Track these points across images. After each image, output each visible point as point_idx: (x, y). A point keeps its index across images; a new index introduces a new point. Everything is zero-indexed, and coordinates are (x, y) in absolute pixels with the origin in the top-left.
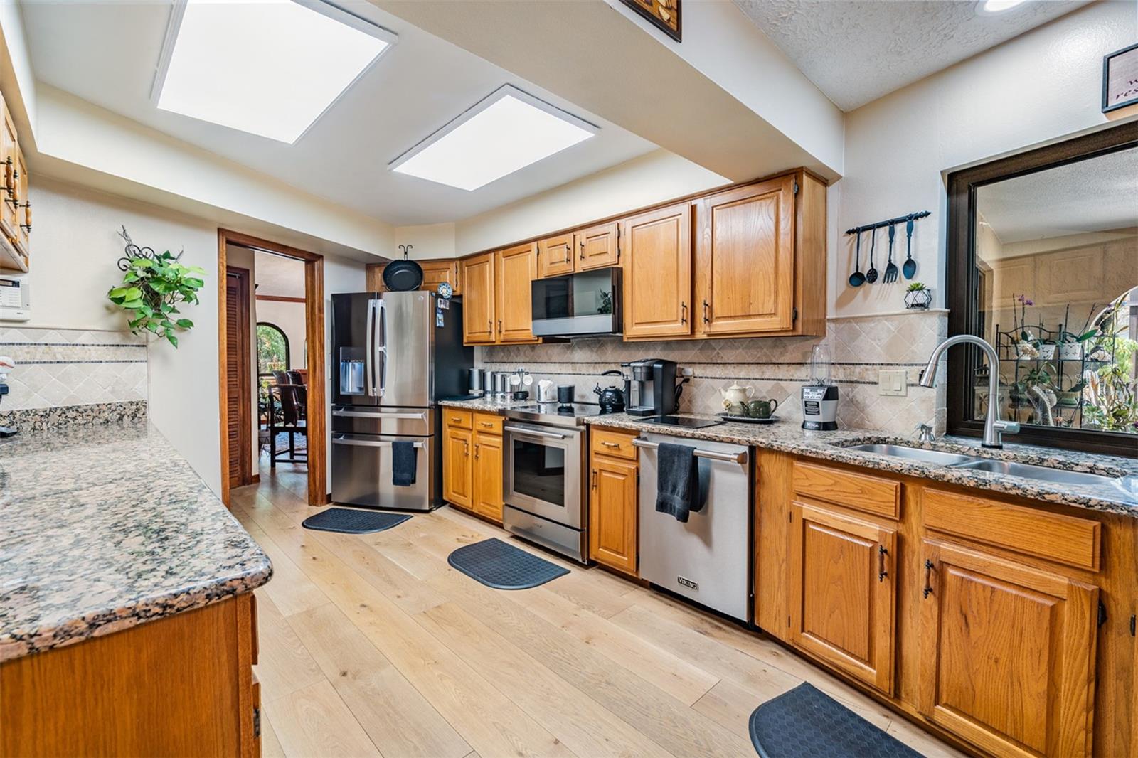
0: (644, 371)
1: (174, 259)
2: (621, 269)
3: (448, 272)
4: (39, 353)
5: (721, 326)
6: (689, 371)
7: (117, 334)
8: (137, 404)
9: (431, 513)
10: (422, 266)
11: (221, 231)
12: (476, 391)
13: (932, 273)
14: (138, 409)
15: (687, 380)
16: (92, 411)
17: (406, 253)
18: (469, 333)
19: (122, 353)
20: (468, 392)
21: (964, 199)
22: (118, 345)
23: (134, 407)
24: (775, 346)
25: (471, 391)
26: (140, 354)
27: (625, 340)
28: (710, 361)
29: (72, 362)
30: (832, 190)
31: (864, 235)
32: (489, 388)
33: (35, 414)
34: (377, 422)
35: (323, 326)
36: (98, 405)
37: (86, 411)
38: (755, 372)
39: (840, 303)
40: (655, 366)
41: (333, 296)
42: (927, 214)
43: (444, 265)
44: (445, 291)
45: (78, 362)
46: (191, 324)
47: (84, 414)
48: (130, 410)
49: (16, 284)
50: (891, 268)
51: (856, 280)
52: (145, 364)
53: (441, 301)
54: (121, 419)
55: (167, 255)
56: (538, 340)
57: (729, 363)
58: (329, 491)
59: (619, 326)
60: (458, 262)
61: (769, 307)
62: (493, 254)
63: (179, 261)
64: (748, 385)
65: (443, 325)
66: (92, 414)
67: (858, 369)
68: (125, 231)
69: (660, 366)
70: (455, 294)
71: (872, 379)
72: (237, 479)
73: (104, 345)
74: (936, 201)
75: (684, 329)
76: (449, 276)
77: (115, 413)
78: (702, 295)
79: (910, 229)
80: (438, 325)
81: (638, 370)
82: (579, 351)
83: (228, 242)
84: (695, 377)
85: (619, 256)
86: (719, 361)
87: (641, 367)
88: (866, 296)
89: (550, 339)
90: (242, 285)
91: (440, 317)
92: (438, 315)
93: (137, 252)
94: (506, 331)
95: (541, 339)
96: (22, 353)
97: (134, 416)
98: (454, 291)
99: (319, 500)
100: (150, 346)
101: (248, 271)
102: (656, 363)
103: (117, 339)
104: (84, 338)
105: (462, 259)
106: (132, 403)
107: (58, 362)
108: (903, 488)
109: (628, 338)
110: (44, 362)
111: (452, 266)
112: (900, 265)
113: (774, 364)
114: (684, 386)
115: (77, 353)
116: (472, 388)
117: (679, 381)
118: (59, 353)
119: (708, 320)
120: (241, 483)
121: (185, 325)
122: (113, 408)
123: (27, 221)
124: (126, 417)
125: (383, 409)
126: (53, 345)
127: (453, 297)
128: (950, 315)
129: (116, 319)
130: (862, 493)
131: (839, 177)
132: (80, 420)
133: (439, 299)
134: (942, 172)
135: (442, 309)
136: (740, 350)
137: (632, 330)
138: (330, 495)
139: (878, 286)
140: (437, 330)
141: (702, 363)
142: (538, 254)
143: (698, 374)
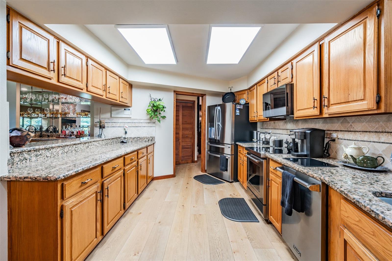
0: (299, 134)
1: (161, 100)
2: (293, 84)
3: (245, 95)
4: (133, 125)
6: (335, 135)
7: (149, 120)
8: (152, 137)
10: (234, 93)
11: (174, 91)
12: (255, 140)
14: (152, 139)
15: (333, 140)
16: (143, 138)
17: (231, 90)
18: (251, 117)
19: (150, 125)
20: (252, 140)
22: (149, 123)
23: (152, 138)
25: (253, 140)
26: (154, 125)
27: (295, 119)
28: (346, 130)
29: (139, 127)
32: (259, 139)
33: (132, 138)
35: (206, 116)
36: (144, 137)
37: (141, 138)
40: (307, 131)
41: (208, 106)
43: (244, 92)
44: (243, 102)
45: (140, 127)
47: (141, 139)
48: (151, 139)
49: (129, 110)
52: (155, 127)
53: (238, 106)
54: (149, 141)
55: (160, 100)
56: (267, 119)
57: (357, 131)
58: (206, 169)
59: (291, 112)
62: (256, 86)
63: (162, 101)
65: (239, 114)
66: (143, 139)
68: (150, 95)
69: (309, 132)
70: (247, 103)
72: (191, 161)
73: (146, 123)
75: (316, 112)
76: (245, 96)
77: (147, 139)
78: (325, 94)
80: (236, 114)
81: (297, 134)
83: (176, 94)
84: (338, 139)
85: (292, 78)
86: (352, 130)
87: (298, 132)
89: (272, 119)
90: (193, 105)
91: (238, 111)
92: (236, 111)
93: (154, 100)
94: (259, 116)
95: (268, 118)
96: (130, 125)
97: (152, 140)
98: (246, 102)
99: (203, 171)
100: (156, 123)
101: (195, 101)
102: (308, 130)
103: (149, 121)
104: (142, 121)
105: (249, 89)
106: (151, 137)
107: (137, 127)
109: (296, 117)
110: (134, 127)
111: (246, 92)
113: (388, 132)
114: (332, 143)
115: (140, 125)
116: (254, 139)
117: (326, 141)
118: (137, 125)
119: (328, 106)
120: (192, 162)
121: (164, 117)
122: (147, 138)
123: (122, 96)
124: (150, 141)
126: (136, 123)
127: (246, 104)
129: (149, 116)
132: (140, 140)
133: (237, 105)
135: (239, 109)
136: (365, 123)
137: (297, 114)
138: (206, 170)
140: (236, 116)
141: (341, 131)
142: (268, 83)
143: (339, 137)
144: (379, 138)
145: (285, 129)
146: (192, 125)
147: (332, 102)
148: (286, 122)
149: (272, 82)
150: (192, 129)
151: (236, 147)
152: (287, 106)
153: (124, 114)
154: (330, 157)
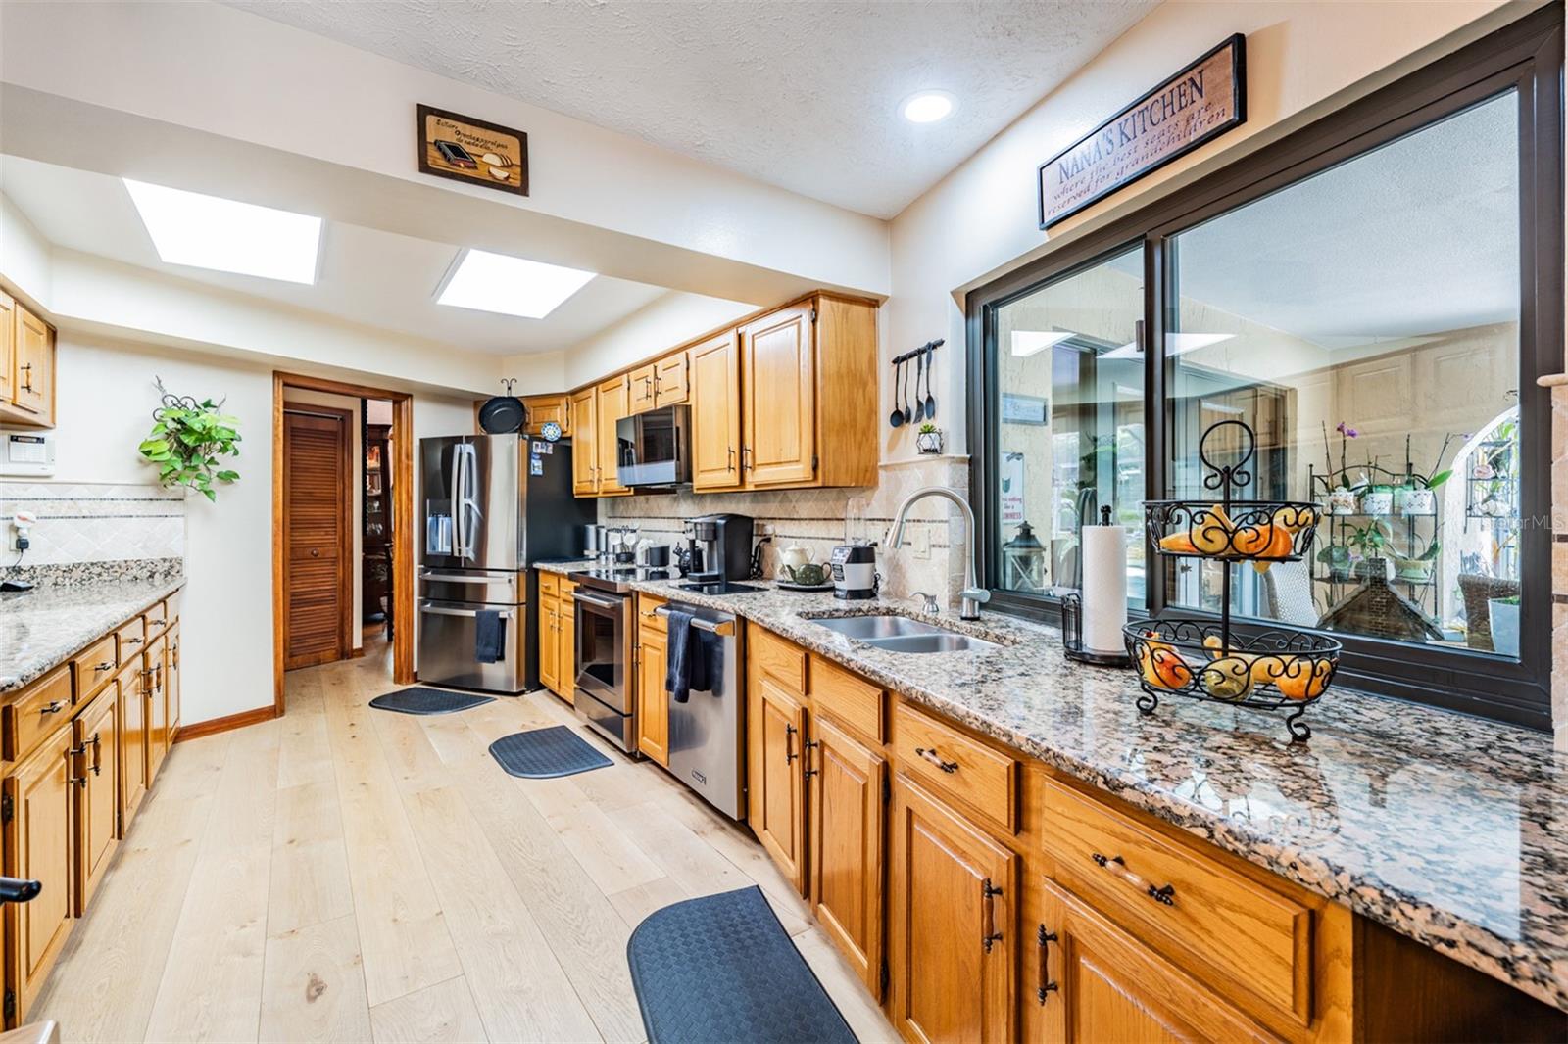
0: (704, 527)
1: (215, 407)
2: (690, 406)
3: (558, 410)
4: (64, 509)
5: (760, 475)
6: (770, 528)
7: (150, 488)
8: (171, 561)
9: (520, 698)
10: (523, 401)
11: (277, 374)
12: (591, 552)
13: (948, 414)
14: (172, 567)
15: (769, 540)
16: (120, 567)
17: (509, 388)
18: (579, 482)
19: (156, 508)
20: (583, 553)
21: (978, 323)
22: (151, 500)
23: (167, 564)
24: (838, 499)
25: (586, 553)
26: (177, 508)
27: (695, 491)
28: (787, 517)
29: (99, 517)
30: (882, 312)
31: (903, 366)
32: (603, 549)
33: (57, 569)
34: (481, 588)
35: (412, 475)
36: (126, 562)
37: (112, 567)
39: (891, 447)
40: (719, 521)
41: (421, 440)
42: (941, 343)
43: (554, 401)
44: (551, 433)
45: (106, 517)
46: (236, 476)
47: (111, 570)
48: (163, 567)
49: (40, 440)
50: (920, 405)
51: (896, 417)
52: (181, 520)
53: (537, 445)
54: (151, 576)
55: (207, 405)
56: (630, 490)
57: (802, 519)
58: (415, 669)
59: (686, 474)
60: (569, 397)
61: (795, 454)
62: (594, 388)
63: (220, 409)
65: (540, 473)
66: (120, 571)
68: (159, 382)
69: (723, 522)
70: (565, 435)
71: (909, 538)
73: (136, 500)
74: (949, 325)
75: (733, 479)
76: (559, 414)
77: (145, 570)
78: (748, 444)
79: (930, 361)
80: (533, 473)
81: (699, 528)
83: (286, 384)
84: (776, 536)
85: (688, 391)
86: (795, 517)
87: (701, 524)
88: (906, 438)
91: (537, 464)
92: (533, 461)
93: (176, 402)
94: (606, 479)
95: (632, 488)
96: (46, 509)
97: (167, 574)
98: (562, 432)
99: (404, 678)
100: (188, 500)
101: (351, 412)
102: (721, 519)
103: (151, 493)
104: (112, 493)
105: (573, 393)
106: (164, 560)
107: (84, 517)
109: (698, 489)
110: (69, 517)
111: (563, 401)
112: (924, 402)
113: (838, 519)
114: (765, 546)
115: (106, 508)
116: (587, 549)
117: (755, 541)
118: (85, 508)
119: (753, 469)
121: (229, 477)
122: (143, 565)
123: (28, 382)
124: (157, 575)
125: (489, 573)
126: (79, 499)
127: (561, 438)
128: (969, 461)
129: (152, 472)
130: (788, 666)
131: (887, 297)
132: (105, 576)
133: (535, 443)
134: (953, 293)
135: (541, 454)
136: (811, 504)
137: (700, 480)
138: (416, 673)
139: (911, 428)
140: (532, 479)
141: (780, 519)
142: (629, 388)
143: (778, 532)
144: (829, 530)
145: (674, 518)
146: (340, 506)
147: (758, 462)
148: (675, 499)
149: (639, 389)
150: (339, 525)
151: (533, 576)
152: (678, 459)
153: (12, 462)
154: (765, 576)
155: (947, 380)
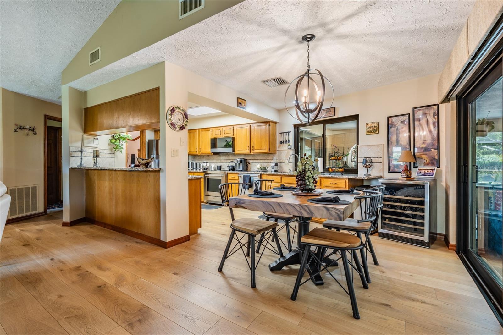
0: (240, 161)
2: (234, 137)
5: (256, 151)
6: (250, 161)
13: (292, 143)
15: (249, 163)
19: (112, 155)
21: (296, 129)
24: (267, 156)
27: (235, 154)
28: (254, 159)
29: (104, 157)
30: (277, 124)
31: (282, 134)
35: (146, 149)
38: (263, 161)
39: (279, 147)
41: (149, 140)
42: (291, 132)
49: (97, 139)
50: (286, 141)
51: (281, 143)
52: (114, 158)
56: (212, 154)
59: (234, 151)
61: (265, 148)
62: (198, 130)
64: (262, 164)
67: (282, 160)
69: (243, 160)
71: (284, 162)
74: (292, 129)
75: (248, 152)
78: (252, 145)
79: (289, 134)
81: (238, 161)
82: (222, 157)
85: (234, 134)
88: (283, 146)
89: (215, 154)
94: (202, 151)
100: (115, 154)
103: (109, 152)
104: (105, 151)
108: (281, 177)
112: (287, 141)
114: (249, 165)
117: (247, 164)
119: (253, 150)
128: (295, 150)
129: (110, 147)
131: (278, 122)
134: (293, 125)
137: (237, 152)
139: (284, 144)
141: (252, 159)
142: (212, 132)
143: (252, 162)
147: (255, 148)
149: (217, 132)
152: (233, 147)
153: (94, 144)
154: (248, 170)
155: (291, 137)
